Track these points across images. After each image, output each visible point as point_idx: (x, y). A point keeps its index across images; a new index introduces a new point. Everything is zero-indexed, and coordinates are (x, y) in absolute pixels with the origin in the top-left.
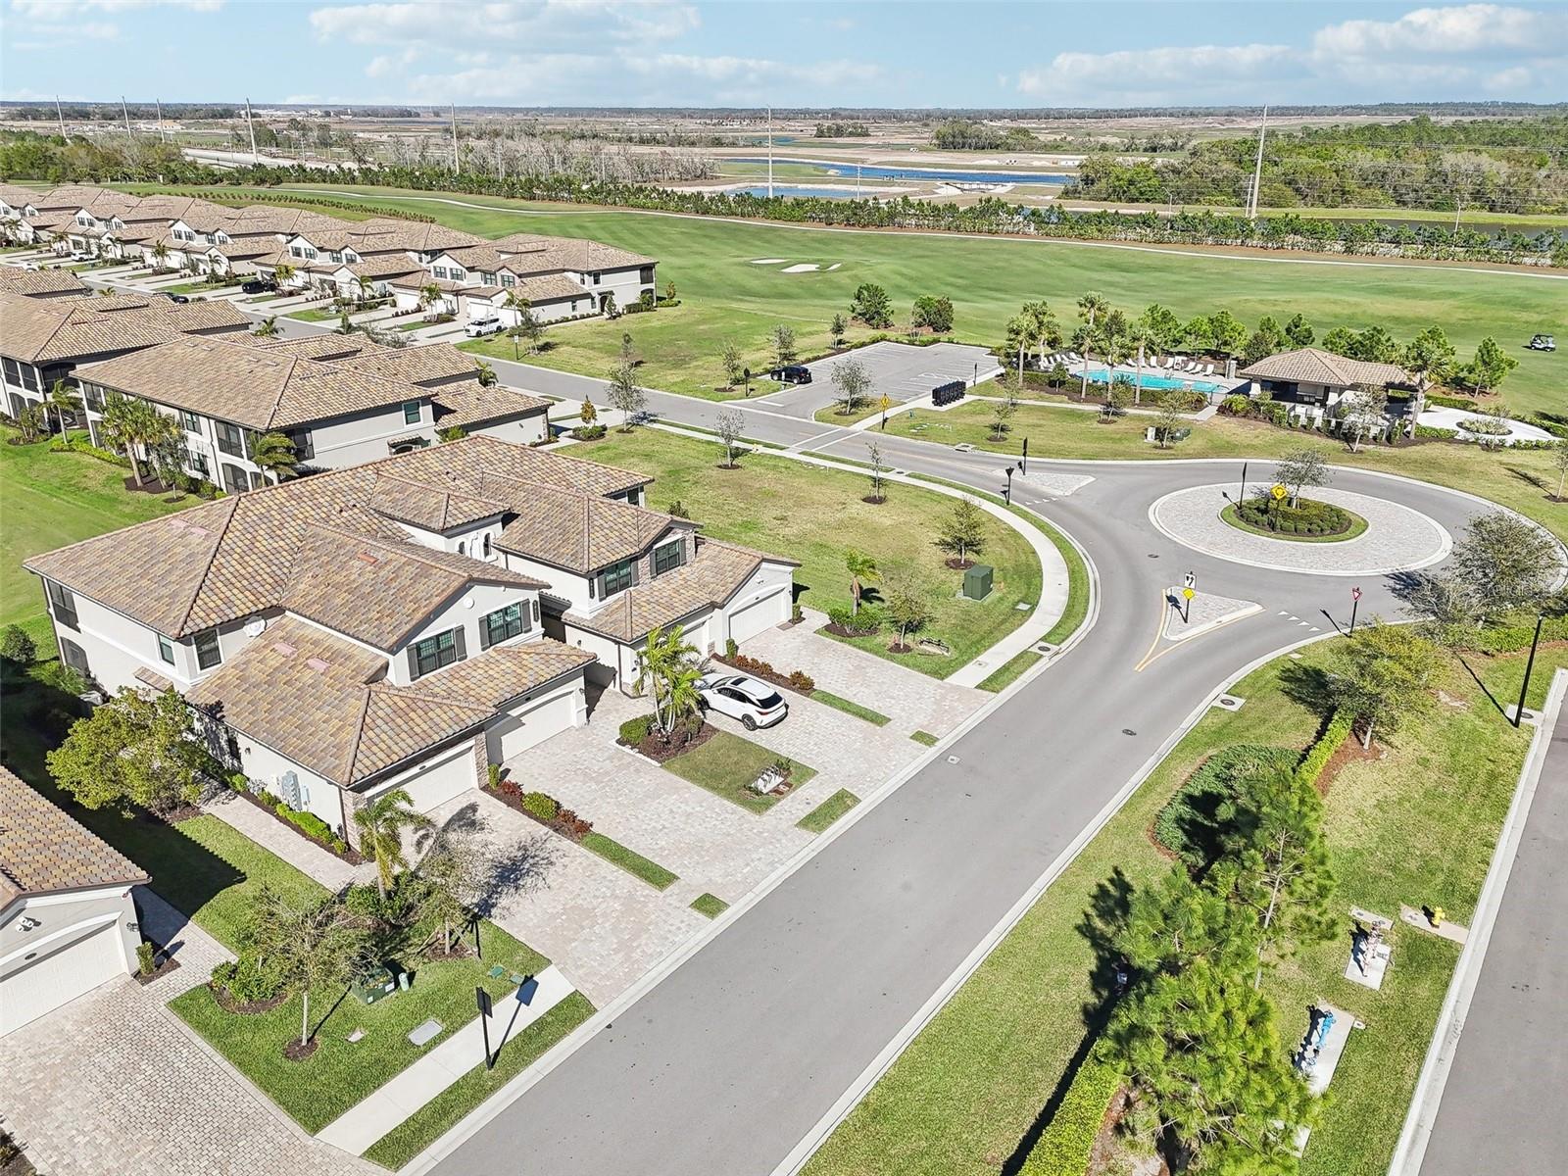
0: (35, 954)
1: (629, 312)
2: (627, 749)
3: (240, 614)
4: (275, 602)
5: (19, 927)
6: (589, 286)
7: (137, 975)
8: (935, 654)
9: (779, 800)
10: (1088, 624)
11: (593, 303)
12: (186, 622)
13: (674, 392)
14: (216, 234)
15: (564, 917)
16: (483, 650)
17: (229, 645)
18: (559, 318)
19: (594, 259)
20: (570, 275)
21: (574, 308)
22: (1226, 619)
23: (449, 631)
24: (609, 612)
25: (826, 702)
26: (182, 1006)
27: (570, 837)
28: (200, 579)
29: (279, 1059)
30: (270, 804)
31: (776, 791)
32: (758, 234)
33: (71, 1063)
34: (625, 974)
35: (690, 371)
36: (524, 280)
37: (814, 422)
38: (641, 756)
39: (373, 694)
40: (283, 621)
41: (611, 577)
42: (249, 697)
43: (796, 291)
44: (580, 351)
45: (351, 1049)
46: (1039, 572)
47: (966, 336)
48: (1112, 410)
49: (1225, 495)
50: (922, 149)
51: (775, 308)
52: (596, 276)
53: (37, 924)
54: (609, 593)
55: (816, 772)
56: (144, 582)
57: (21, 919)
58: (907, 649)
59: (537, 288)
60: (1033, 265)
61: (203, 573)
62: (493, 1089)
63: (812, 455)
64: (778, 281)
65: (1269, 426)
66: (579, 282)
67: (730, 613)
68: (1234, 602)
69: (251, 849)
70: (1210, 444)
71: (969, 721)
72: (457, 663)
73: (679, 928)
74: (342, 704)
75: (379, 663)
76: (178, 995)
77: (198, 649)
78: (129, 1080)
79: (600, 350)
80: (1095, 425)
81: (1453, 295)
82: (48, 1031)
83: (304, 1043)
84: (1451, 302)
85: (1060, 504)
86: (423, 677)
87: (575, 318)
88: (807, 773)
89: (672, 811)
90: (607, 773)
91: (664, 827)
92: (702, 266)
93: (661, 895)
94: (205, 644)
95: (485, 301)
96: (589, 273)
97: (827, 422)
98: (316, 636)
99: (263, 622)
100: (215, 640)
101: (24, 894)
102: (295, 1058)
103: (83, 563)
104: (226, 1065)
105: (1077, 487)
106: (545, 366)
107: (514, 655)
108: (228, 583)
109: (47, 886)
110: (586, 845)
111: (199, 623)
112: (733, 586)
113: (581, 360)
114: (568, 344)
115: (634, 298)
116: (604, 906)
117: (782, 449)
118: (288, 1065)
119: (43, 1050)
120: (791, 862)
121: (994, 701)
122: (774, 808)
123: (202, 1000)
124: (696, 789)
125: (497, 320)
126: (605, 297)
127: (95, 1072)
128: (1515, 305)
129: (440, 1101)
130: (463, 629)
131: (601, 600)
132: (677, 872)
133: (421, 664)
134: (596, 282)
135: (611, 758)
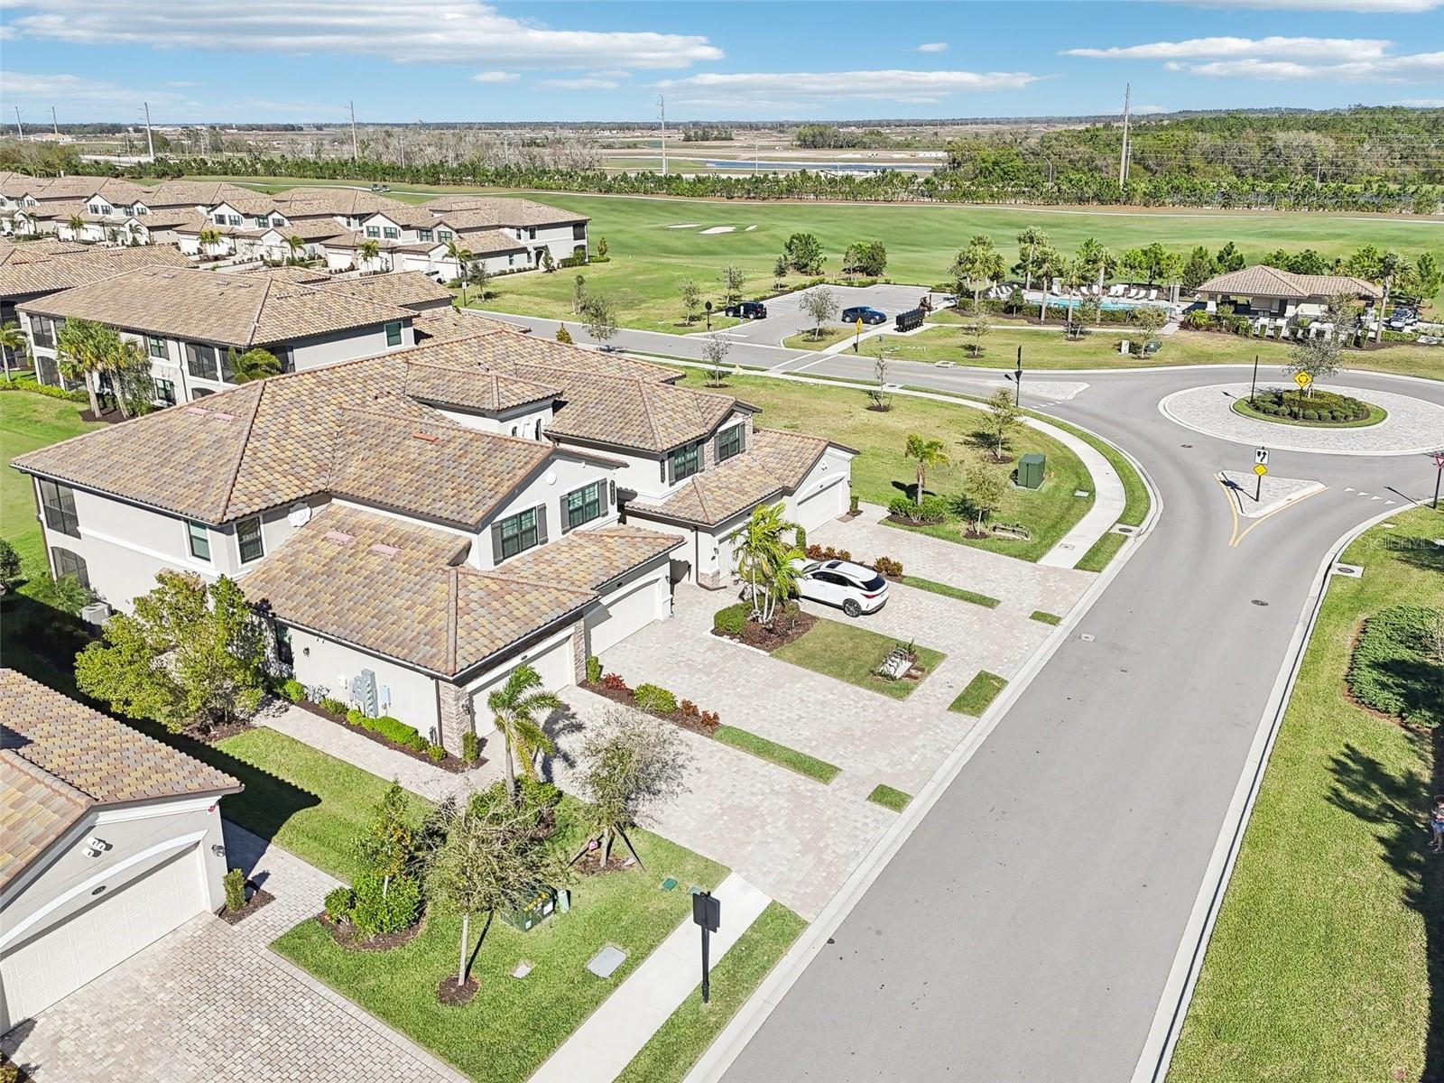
0: (104, 888)
1: (564, 266)
2: (725, 639)
3: (286, 499)
4: (323, 487)
5: (86, 851)
6: (525, 240)
7: (222, 913)
8: (1014, 539)
9: (917, 684)
10: (1156, 508)
11: (529, 257)
12: (227, 507)
13: (634, 328)
14: (135, 207)
15: (725, 818)
16: (564, 533)
17: (274, 536)
18: (497, 271)
19: (529, 215)
20: (506, 231)
21: (511, 262)
22: (1295, 496)
23: (530, 511)
24: (680, 498)
25: (922, 588)
26: (291, 945)
27: (699, 731)
28: (237, 462)
29: (435, 1005)
30: (337, 713)
31: (908, 675)
32: (663, 207)
33: (159, 1029)
34: (824, 878)
35: (642, 312)
36: (462, 235)
37: (784, 348)
38: (744, 646)
39: (460, 576)
40: (331, 509)
41: (681, 460)
42: (305, 590)
43: (720, 249)
44: (526, 297)
45: (522, 987)
46: (1081, 463)
47: (899, 279)
48: (1075, 331)
49: (1226, 394)
50: (786, 149)
51: (706, 262)
52: (532, 230)
53: (109, 847)
54: (679, 477)
55: (944, 656)
56: (166, 471)
57: (89, 839)
58: (983, 535)
59: (475, 243)
60: (936, 225)
61: (239, 456)
62: (718, 1026)
63: (796, 374)
64: (700, 241)
65: (1235, 337)
66: (515, 237)
67: (799, 500)
68: (1294, 481)
69: (325, 761)
70: (1185, 354)
71: (1084, 600)
72: (538, 547)
73: (865, 824)
74: (425, 589)
75: (461, 544)
76: (281, 933)
77: (240, 540)
78: (240, 1045)
79: (545, 296)
80: (1065, 342)
81: (1340, 236)
82: (119, 990)
83: (461, 983)
84: (1339, 241)
85: (1065, 406)
86: (506, 561)
87: (512, 272)
88: (935, 657)
89: (802, 701)
90: (714, 665)
91: (800, 717)
92: (620, 231)
93: (829, 788)
94: (246, 530)
95: (421, 257)
96: (525, 228)
97: (798, 348)
98: (376, 521)
99: (308, 509)
100: (257, 528)
101: (97, 807)
102: (453, 1002)
103: (86, 457)
104: (365, 1017)
105: (1075, 393)
106: (495, 310)
107: (598, 538)
108: (266, 467)
109: (123, 796)
110: (720, 739)
111: (241, 508)
112: (803, 470)
113: (530, 305)
114: (512, 293)
115: (568, 253)
116: (767, 803)
117: (763, 370)
118: (447, 1010)
119: (116, 1014)
120: (961, 748)
121: (1098, 582)
122: (915, 693)
123: (315, 938)
124: (819, 676)
125: (437, 272)
126: (540, 251)
127: (193, 1038)
128: (1401, 242)
129: (656, 1044)
130: (545, 508)
131: (671, 485)
132: (836, 763)
133: (507, 546)
134: (532, 237)
135: (711, 649)
